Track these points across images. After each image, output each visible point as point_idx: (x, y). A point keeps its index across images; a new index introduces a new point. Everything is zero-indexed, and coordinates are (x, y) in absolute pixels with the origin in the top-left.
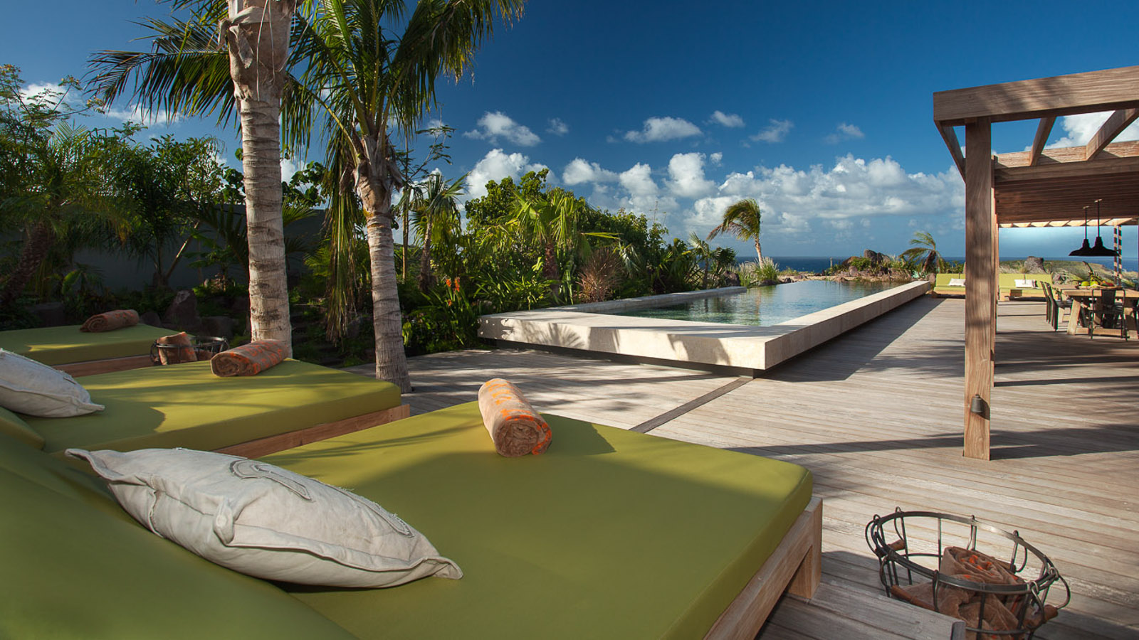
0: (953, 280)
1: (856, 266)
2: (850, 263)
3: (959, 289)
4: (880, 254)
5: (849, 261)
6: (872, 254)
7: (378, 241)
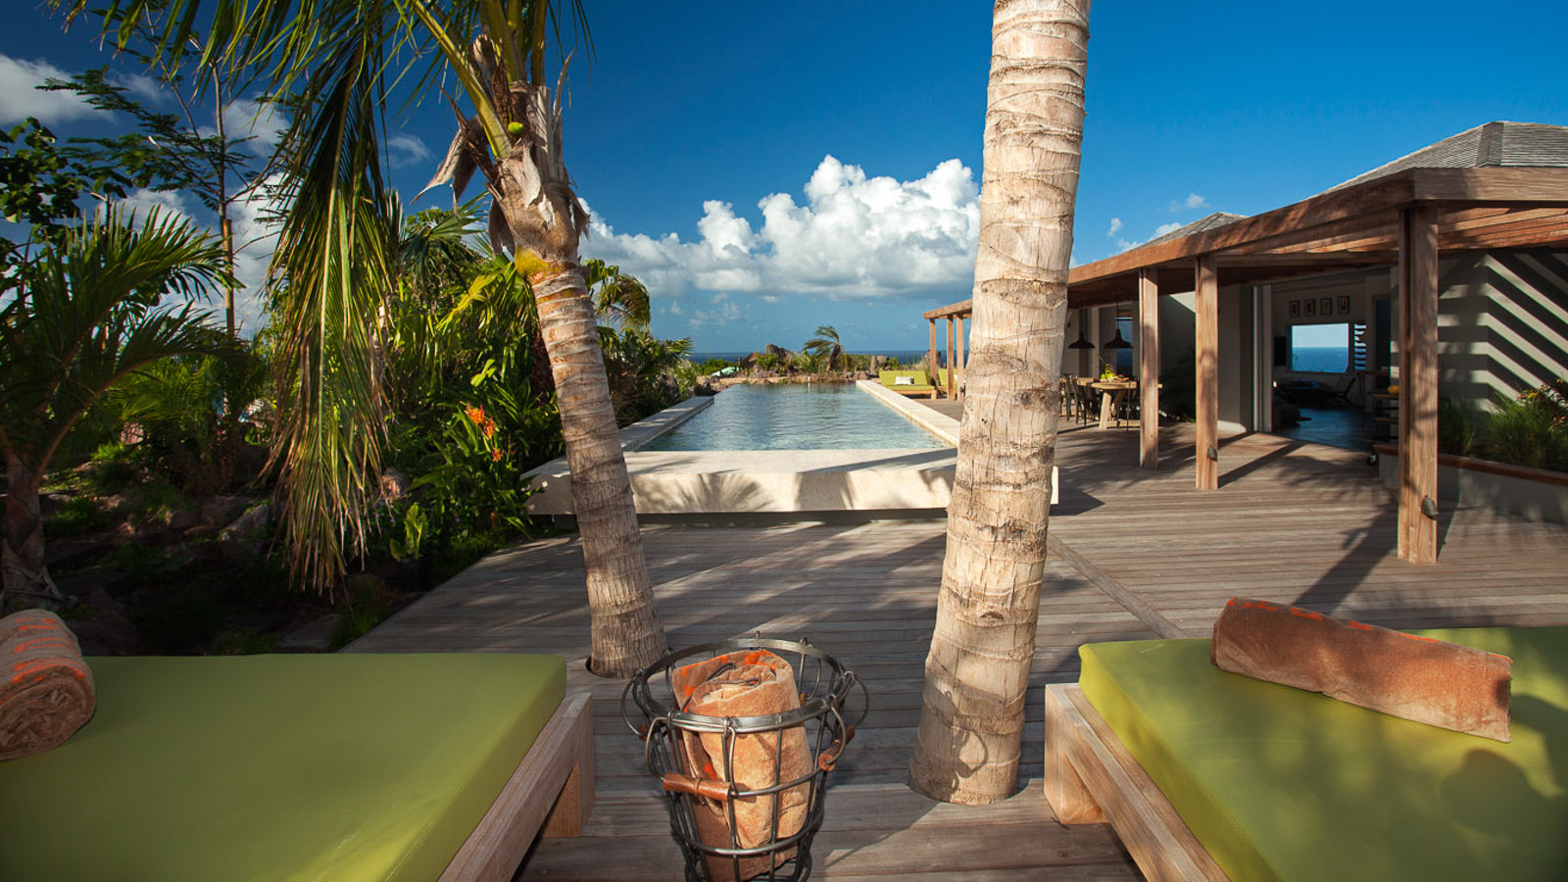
0: (898, 378)
1: (761, 364)
2: (754, 362)
3: (906, 387)
4: (783, 350)
5: (753, 359)
6: (776, 349)
7: (582, 329)
